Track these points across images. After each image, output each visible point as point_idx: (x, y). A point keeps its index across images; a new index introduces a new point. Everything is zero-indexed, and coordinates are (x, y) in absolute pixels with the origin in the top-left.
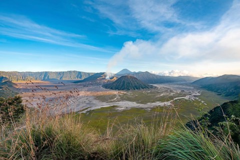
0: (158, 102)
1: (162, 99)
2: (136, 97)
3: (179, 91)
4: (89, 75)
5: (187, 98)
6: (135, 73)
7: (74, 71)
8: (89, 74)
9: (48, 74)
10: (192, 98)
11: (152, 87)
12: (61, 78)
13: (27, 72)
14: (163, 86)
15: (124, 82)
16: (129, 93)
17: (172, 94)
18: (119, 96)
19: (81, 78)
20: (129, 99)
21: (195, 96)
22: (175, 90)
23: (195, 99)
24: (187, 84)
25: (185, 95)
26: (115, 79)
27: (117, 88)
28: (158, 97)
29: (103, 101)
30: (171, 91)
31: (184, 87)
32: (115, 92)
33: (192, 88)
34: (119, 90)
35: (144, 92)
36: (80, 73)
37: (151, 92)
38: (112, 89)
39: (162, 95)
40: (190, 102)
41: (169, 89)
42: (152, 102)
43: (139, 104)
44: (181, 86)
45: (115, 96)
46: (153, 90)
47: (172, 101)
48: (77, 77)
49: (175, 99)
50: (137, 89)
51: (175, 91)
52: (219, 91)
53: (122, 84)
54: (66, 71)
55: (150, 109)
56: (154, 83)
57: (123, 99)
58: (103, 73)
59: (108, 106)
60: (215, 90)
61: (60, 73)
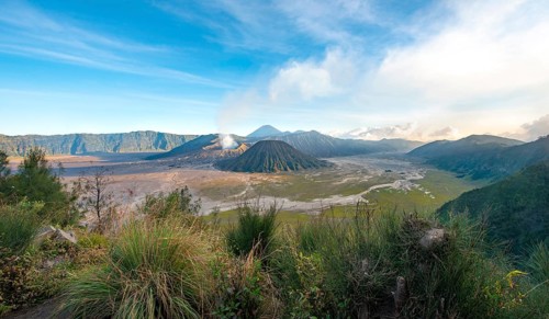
0: (336, 197)
1: (346, 190)
2: (290, 186)
3: (380, 172)
4: (183, 140)
5: (396, 185)
6: (289, 135)
7: (147, 132)
8: (183, 137)
9: (84, 140)
10: (407, 186)
11: (324, 165)
12: (115, 149)
13: (28, 137)
14: (348, 162)
15: (263, 155)
16: (275, 179)
17: (366, 178)
18: (252, 186)
19: (163, 147)
20: (275, 193)
21: (412, 181)
22: (373, 169)
23: (412, 188)
24: (397, 157)
25: (392, 180)
26: (244, 147)
27: (247, 169)
28: (337, 186)
29: (215, 199)
30: (365, 172)
31: (392, 162)
32: (243, 178)
33: (407, 164)
34: (251, 172)
35: (308, 175)
36: (161, 135)
37: (322, 176)
38: (235, 170)
39: (345, 181)
40: (403, 193)
41: (359, 167)
42: (325, 197)
43: (294, 203)
44: (385, 161)
45: (242, 187)
46: (327, 171)
47: (365, 192)
48: (156, 145)
49: (371, 188)
50: (292, 168)
51: (373, 173)
52: (461, 169)
53: (258, 158)
54: (128, 132)
55: (318, 213)
56: (330, 157)
57: (260, 191)
58: (215, 136)
59: (227, 209)
60: (454, 168)
61: (111, 138)
